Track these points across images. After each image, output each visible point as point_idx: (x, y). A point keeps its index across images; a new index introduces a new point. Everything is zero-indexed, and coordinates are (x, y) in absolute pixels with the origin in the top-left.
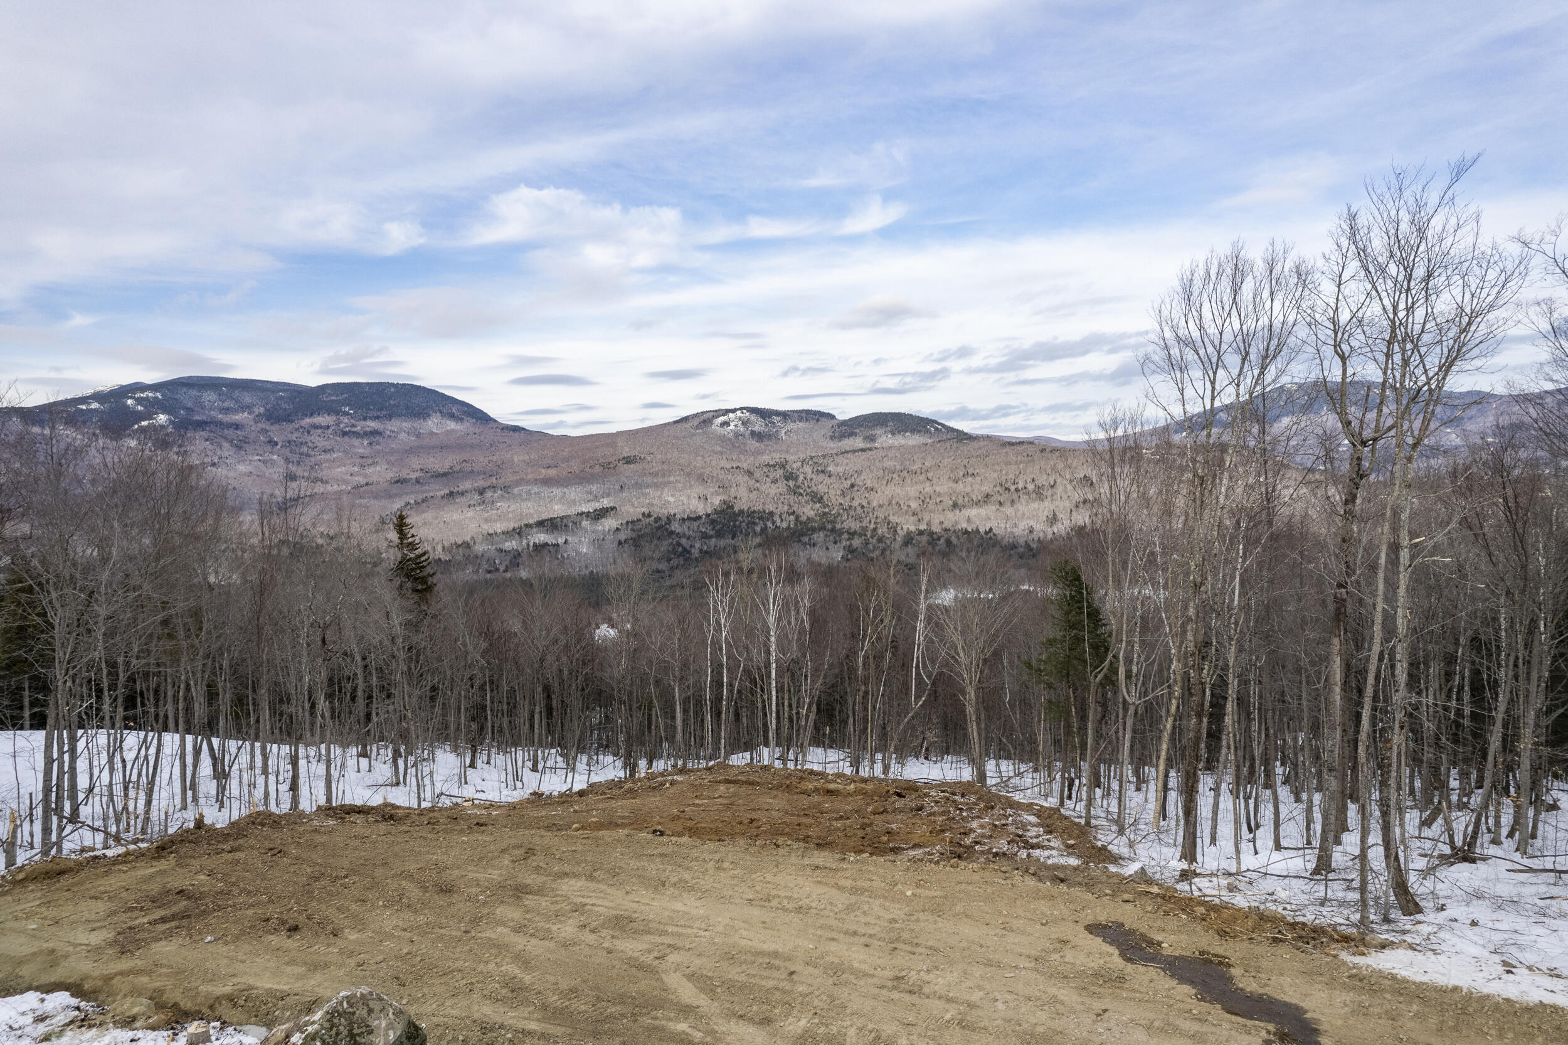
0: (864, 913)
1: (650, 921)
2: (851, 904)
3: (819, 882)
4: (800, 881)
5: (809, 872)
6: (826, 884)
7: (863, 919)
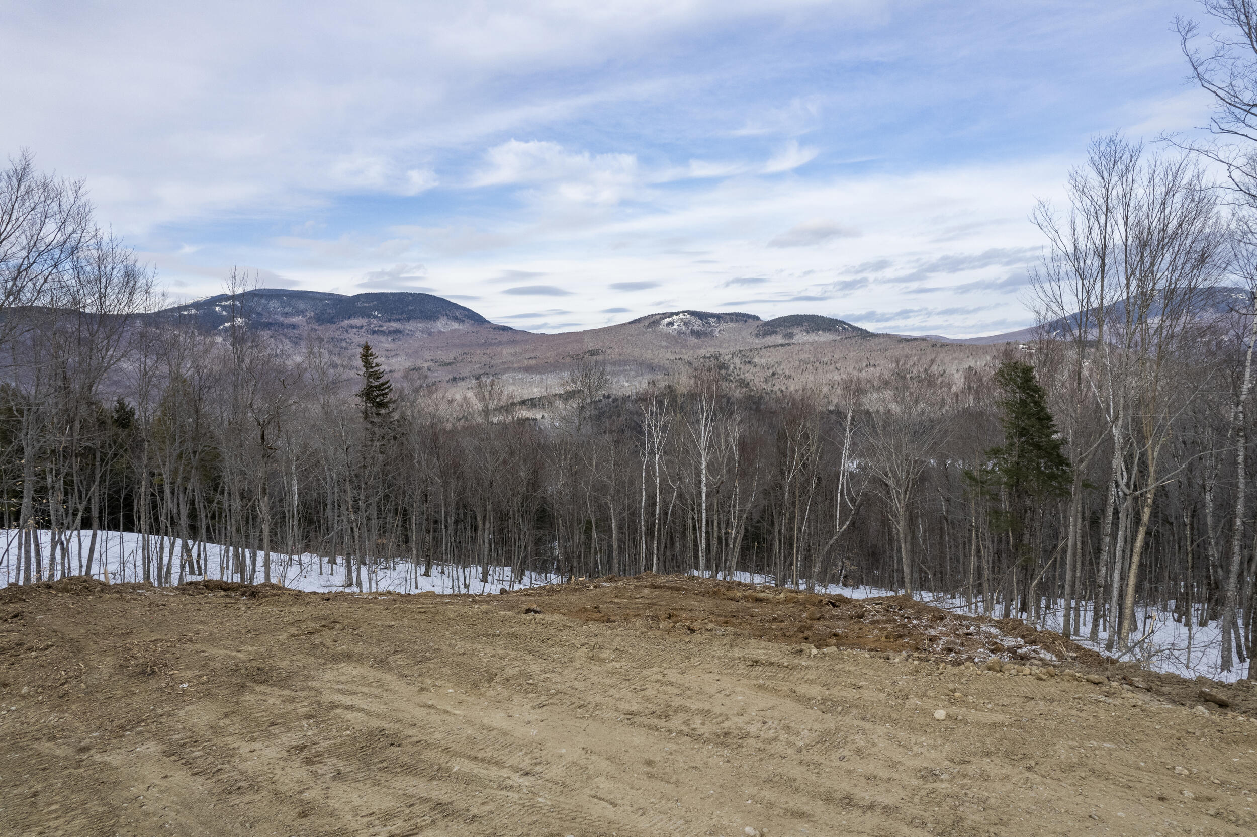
0: (858, 751)
1: (428, 745)
2: (827, 732)
3: (761, 687)
4: (727, 683)
5: (742, 669)
6: (775, 691)
7: (861, 767)
